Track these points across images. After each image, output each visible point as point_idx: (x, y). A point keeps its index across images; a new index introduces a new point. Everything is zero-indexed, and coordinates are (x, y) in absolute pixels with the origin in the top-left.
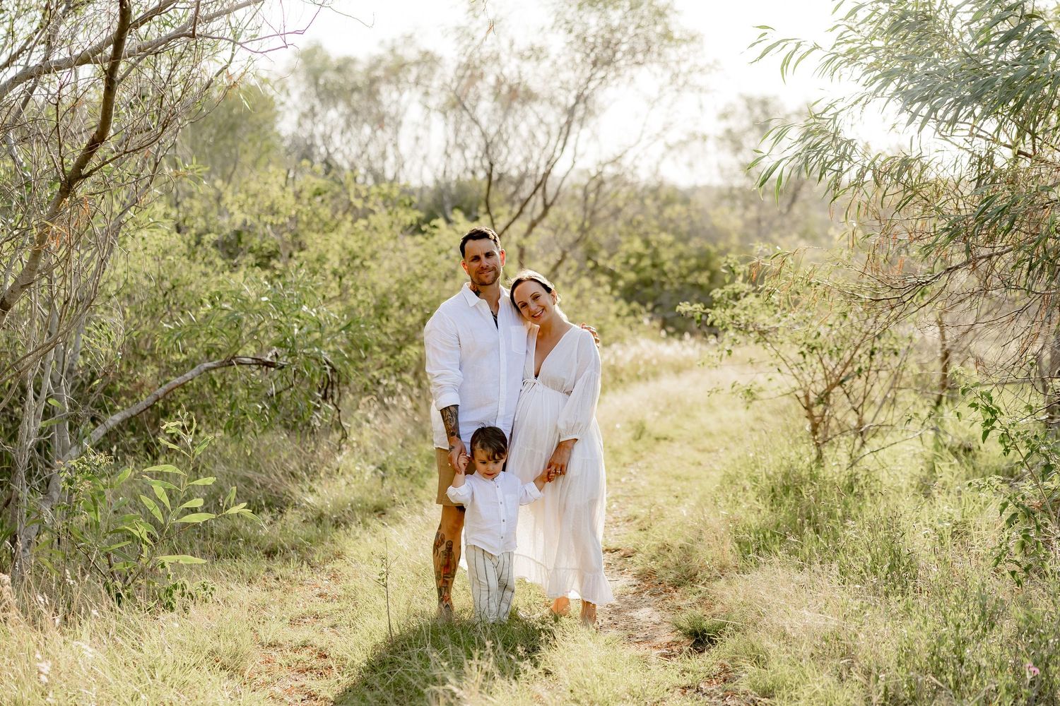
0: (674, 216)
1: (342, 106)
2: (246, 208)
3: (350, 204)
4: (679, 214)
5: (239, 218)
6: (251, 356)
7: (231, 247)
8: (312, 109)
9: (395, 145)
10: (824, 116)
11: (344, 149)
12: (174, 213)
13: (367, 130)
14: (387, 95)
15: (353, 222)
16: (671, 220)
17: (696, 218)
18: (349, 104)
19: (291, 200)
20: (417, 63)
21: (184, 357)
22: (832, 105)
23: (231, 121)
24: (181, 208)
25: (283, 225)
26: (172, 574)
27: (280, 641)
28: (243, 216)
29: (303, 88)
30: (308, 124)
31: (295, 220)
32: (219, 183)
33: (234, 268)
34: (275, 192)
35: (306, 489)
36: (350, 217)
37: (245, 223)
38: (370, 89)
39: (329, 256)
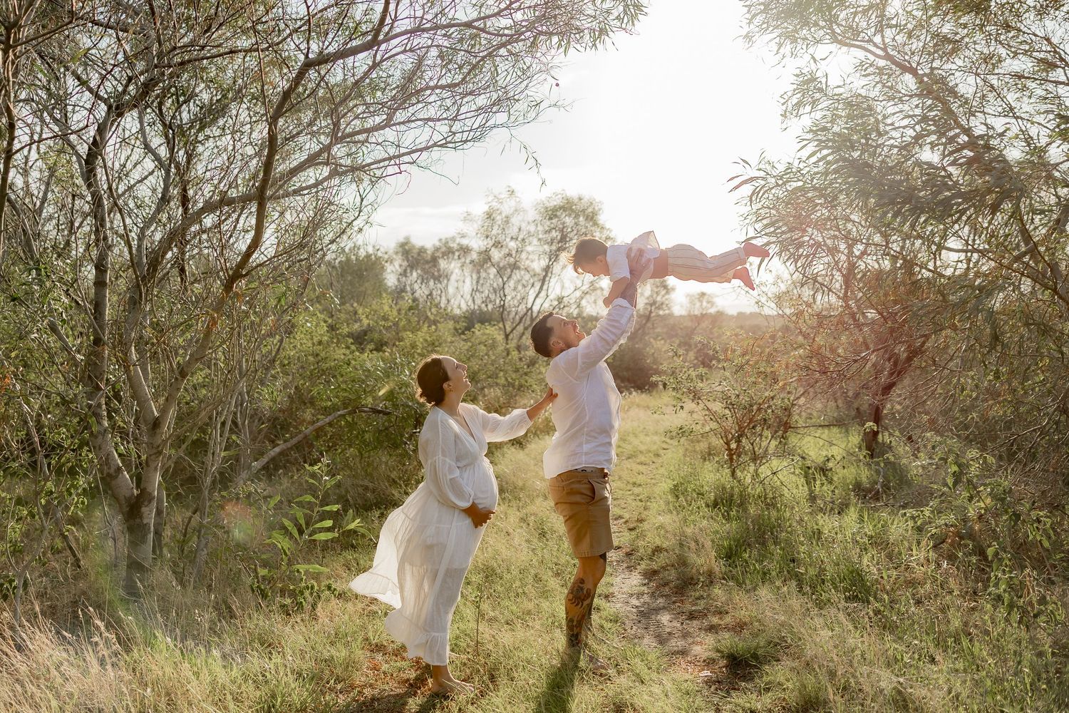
1: (420, 271)
2: (370, 318)
3: (427, 317)
5: (365, 322)
6: (370, 406)
7: (360, 339)
8: (405, 271)
9: (446, 291)
11: (421, 292)
12: (330, 321)
13: (432, 283)
14: (443, 264)
15: (429, 327)
18: (423, 270)
19: (395, 313)
20: (458, 250)
21: (330, 403)
25: (390, 327)
26: (304, 578)
27: (385, 642)
28: (368, 322)
29: (401, 261)
30: (403, 280)
31: (396, 324)
32: (355, 305)
33: (362, 351)
34: (386, 308)
35: (402, 491)
37: (369, 325)
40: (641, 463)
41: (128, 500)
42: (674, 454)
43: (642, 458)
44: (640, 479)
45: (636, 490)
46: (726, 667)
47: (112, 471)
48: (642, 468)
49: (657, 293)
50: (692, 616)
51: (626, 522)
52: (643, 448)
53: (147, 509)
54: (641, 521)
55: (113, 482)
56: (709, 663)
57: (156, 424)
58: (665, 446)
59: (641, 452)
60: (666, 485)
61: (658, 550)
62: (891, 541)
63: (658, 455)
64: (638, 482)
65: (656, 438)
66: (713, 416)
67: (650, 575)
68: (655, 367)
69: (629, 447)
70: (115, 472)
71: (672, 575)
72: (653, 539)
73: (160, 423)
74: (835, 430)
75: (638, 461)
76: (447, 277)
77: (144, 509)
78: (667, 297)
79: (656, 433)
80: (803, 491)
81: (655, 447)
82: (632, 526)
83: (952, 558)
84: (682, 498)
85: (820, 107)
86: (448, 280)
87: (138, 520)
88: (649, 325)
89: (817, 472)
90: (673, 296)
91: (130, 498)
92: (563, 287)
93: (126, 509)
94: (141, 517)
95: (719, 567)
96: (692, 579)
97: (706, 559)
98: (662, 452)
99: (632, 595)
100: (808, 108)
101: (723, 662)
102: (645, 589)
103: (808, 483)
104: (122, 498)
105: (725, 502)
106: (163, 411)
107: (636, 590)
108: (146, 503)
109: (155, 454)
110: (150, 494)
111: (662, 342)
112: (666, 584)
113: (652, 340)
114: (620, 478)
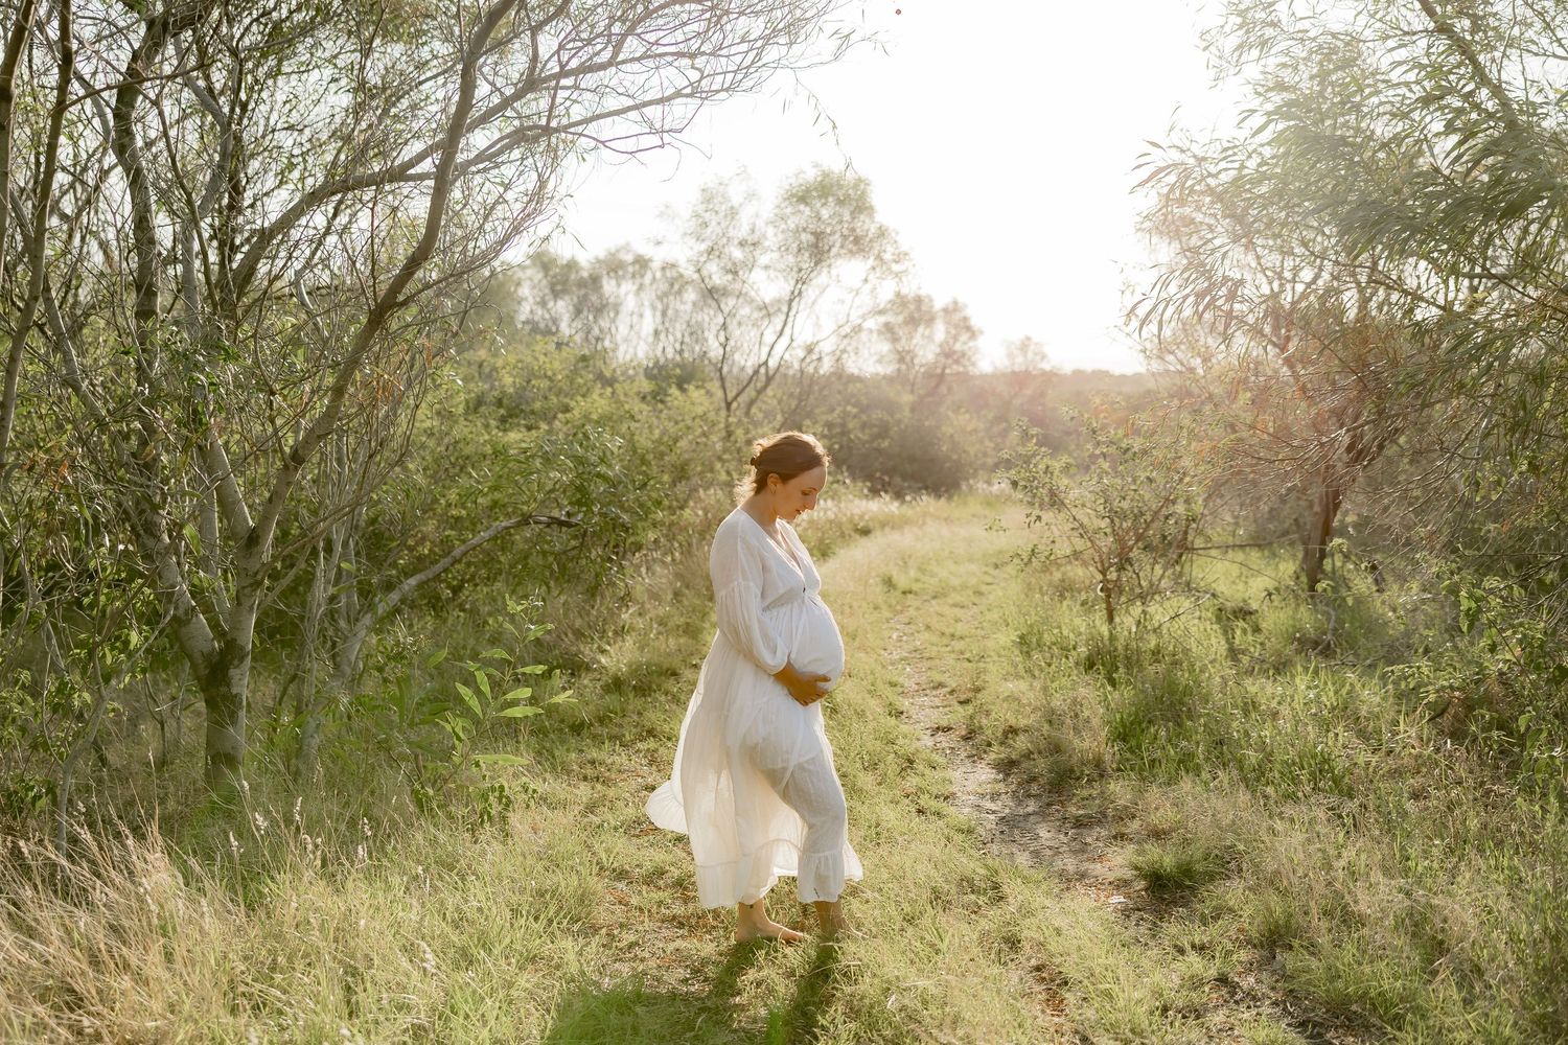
15: (601, 388)
20: (632, 264)
26: (488, 774)
40: (955, 605)
41: (207, 657)
42: (1007, 591)
43: (956, 598)
44: (960, 629)
45: (958, 645)
46: (1146, 890)
47: (181, 612)
48: (958, 612)
49: (955, 338)
50: (1079, 823)
51: (952, 692)
52: (956, 582)
53: (238, 671)
54: (978, 690)
55: (184, 630)
56: (1121, 885)
57: (253, 539)
58: (989, 579)
59: (954, 589)
60: (1006, 638)
61: (1012, 731)
62: (1363, 713)
63: (979, 593)
64: (958, 634)
65: (973, 567)
66: (1082, 530)
67: (1006, 767)
68: (955, 457)
69: (933, 581)
70: (186, 614)
71: (1041, 765)
72: (1004, 715)
73: (258, 537)
74: (1255, 554)
75: (950, 601)
76: (617, 308)
77: (232, 672)
78: (971, 344)
79: (971, 560)
80: (1218, 645)
81: (973, 581)
82: (963, 697)
83: (1457, 735)
84: (1036, 655)
85: (1273, 51)
86: (617, 313)
87: (223, 689)
88: (943, 389)
89: (1233, 616)
90: (981, 342)
91: (211, 654)
92: (817, 325)
93: (204, 672)
94: (228, 685)
95: (1110, 754)
96: (1072, 771)
97: (1091, 742)
98: (984, 588)
99: (983, 796)
100: (1255, 53)
101: (1141, 884)
102: (1001, 787)
103: (1225, 633)
104: (197, 655)
105: (1103, 662)
106: (264, 520)
107: (988, 788)
108: (236, 662)
109: (251, 585)
110: (242, 648)
111: (967, 416)
112: (1033, 779)
113: (950, 413)
114: (928, 627)
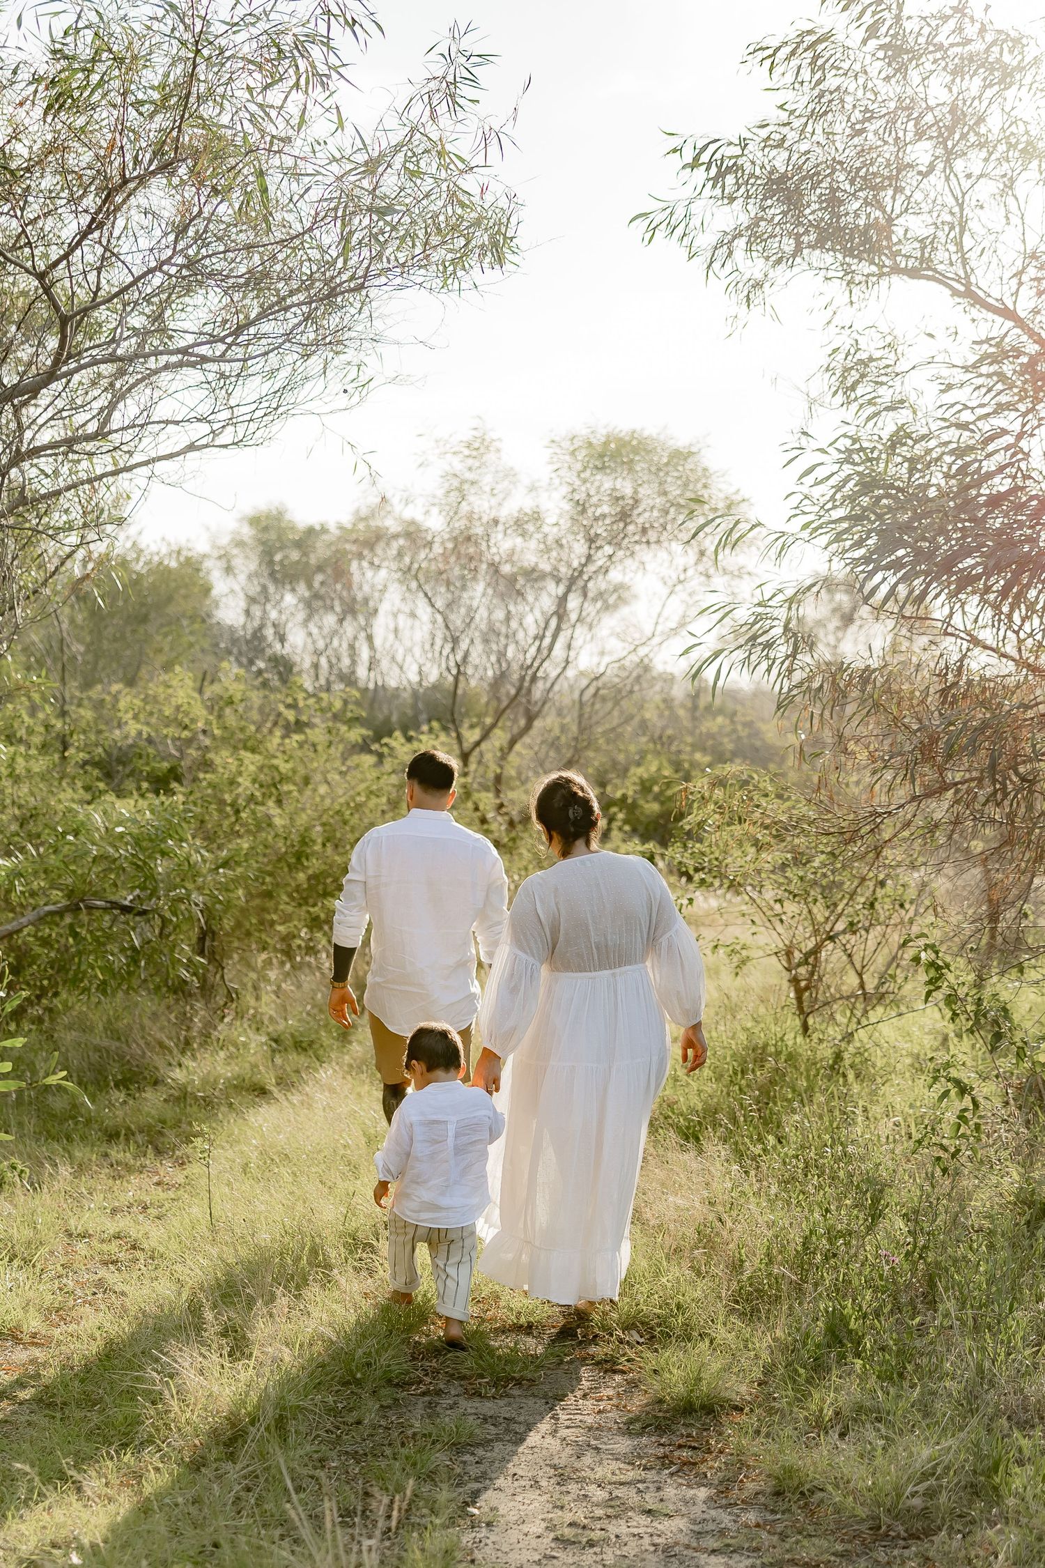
0: (715, 729)
1: (302, 589)
2: (142, 716)
4: (721, 727)
5: (132, 729)
8: (264, 588)
9: (370, 638)
10: (770, 603)
13: (330, 620)
14: (359, 573)
16: (711, 736)
17: (743, 732)
18: (310, 586)
20: (399, 535)
22: (780, 591)
23: (144, 610)
24: (68, 720)
27: (91, 1232)
28: (139, 726)
29: (253, 566)
30: (257, 611)
32: (117, 687)
36: (278, 733)
38: (337, 568)
39: (240, 780)
